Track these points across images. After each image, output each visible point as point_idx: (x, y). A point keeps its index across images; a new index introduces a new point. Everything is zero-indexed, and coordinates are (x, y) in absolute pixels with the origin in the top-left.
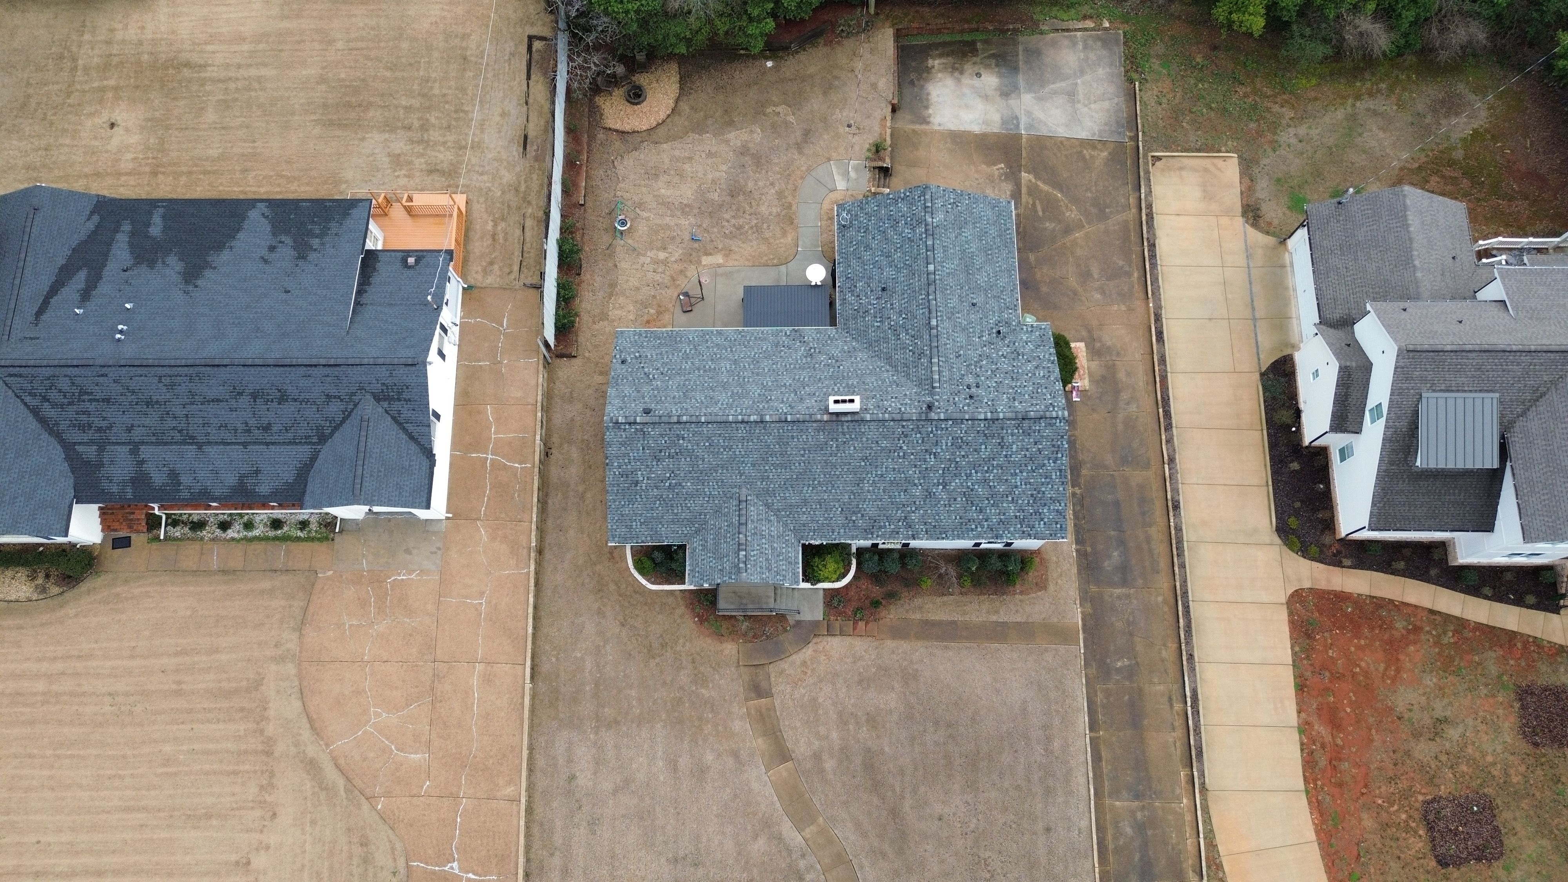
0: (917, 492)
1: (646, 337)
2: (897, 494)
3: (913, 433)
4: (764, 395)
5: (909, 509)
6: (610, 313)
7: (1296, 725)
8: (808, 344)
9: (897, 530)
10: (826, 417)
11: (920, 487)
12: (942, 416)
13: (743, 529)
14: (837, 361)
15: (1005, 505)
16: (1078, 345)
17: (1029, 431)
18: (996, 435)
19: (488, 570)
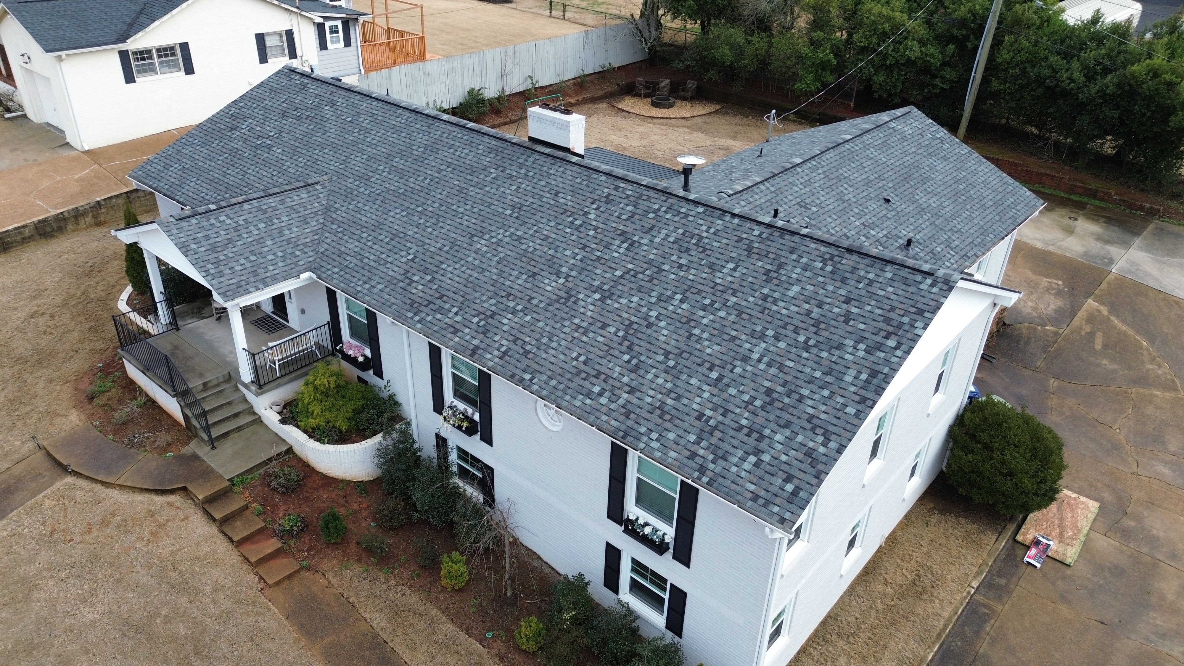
0: (551, 285)
2: (515, 273)
3: (625, 201)
11: (562, 281)
16: (1083, 499)
17: (847, 275)
18: (771, 256)
19: (31, 192)
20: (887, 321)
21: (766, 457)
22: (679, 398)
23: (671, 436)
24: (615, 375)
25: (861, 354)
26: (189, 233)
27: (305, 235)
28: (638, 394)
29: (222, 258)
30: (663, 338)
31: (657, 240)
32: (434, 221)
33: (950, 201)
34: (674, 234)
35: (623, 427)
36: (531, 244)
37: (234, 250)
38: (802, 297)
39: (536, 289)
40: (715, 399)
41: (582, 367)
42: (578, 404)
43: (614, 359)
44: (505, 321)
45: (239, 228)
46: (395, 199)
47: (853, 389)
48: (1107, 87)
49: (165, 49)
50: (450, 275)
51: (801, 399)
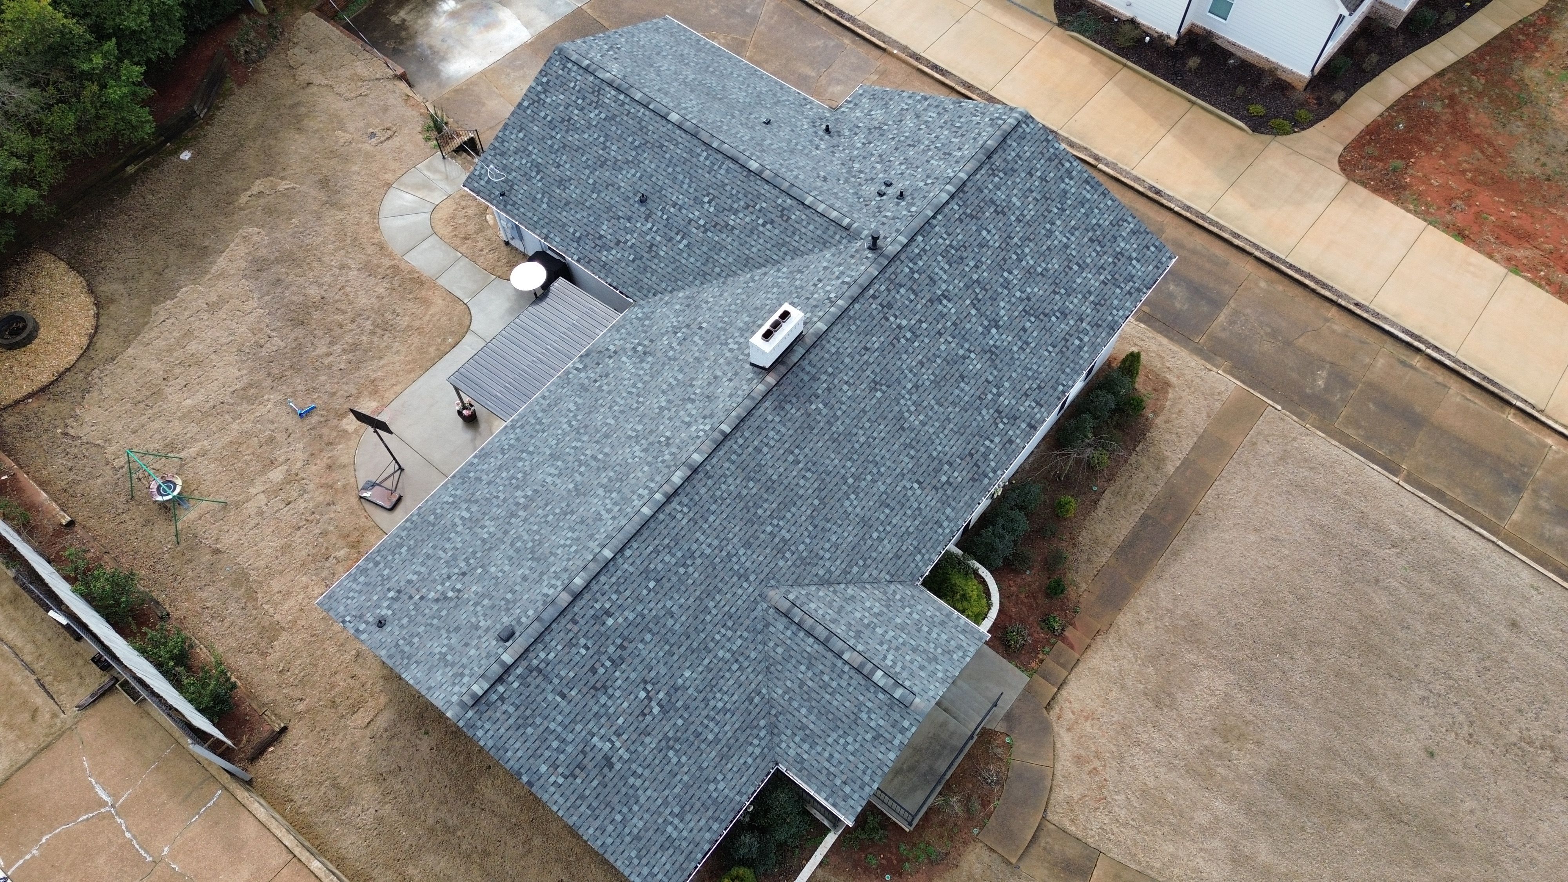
0: (975, 364)
1: (377, 564)
2: (957, 392)
3: (893, 293)
4: (652, 444)
5: (990, 396)
6: (277, 617)
7: (1505, 271)
8: (624, 349)
9: (1006, 439)
10: (771, 379)
11: (973, 355)
12: (903, 240)
13: (838, 645)
14: (688, 326)
15: (1079, 281)
17: (1010, 166)
18: (982, 204)
21: (1134, 255)
22: (1090, 293)
24: (1067, 328)
25: (1072, 183)
36: (925, 377)
39: (978, 376)
40: (1094, 271)
41: (1057, 350)
42: (1087, 355)
44: (1006, 402)
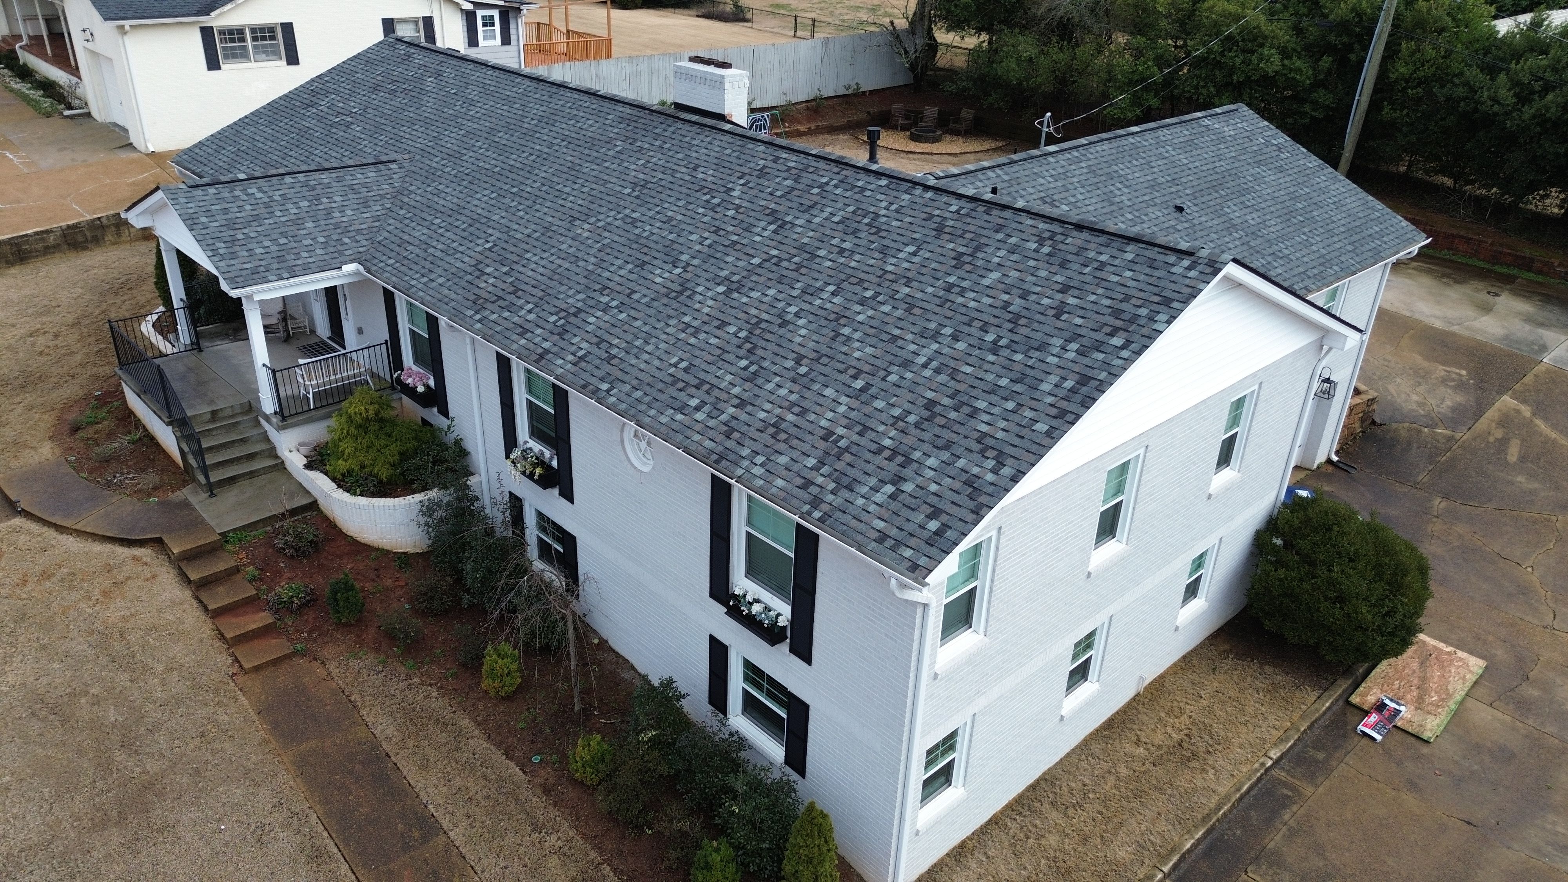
16: (1460, 654)
17: (1070, 257)
18: (969, 236)
19: (69, 195)
20: (1116, 313)
21: (908, 487)
22: (804, 412)
23: (783, 460)
24: (723, 385)
25: (1071, 355)
26: (202, 204)
27: (362, 221)
28: (749, 408)
29: (241, 237)
30: (799, 340)
31: (817, 220)
32: (529, 203)
33: (1279, 220)
34: (841, 213)
35: (720, 449)
36: (648, 228)
37: (259, 229)
38: (1000, 286)
39: (642, 281)
40: (853, 415)
41: (681, 375)
42: (664, 419)
43: (726, 365)
44: (592, 320)
45: (272, 204)
46: (486, 179)
47: (1050, 400)
48: (1548, 109)
49: (262, 29)
50: (533, 266)
51: (974, 413)
